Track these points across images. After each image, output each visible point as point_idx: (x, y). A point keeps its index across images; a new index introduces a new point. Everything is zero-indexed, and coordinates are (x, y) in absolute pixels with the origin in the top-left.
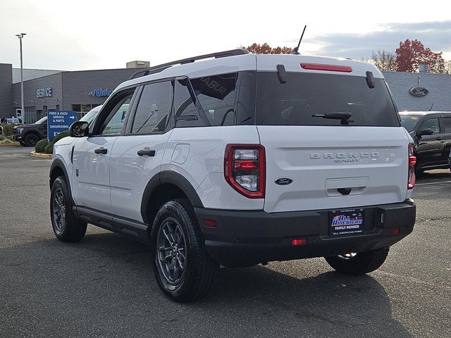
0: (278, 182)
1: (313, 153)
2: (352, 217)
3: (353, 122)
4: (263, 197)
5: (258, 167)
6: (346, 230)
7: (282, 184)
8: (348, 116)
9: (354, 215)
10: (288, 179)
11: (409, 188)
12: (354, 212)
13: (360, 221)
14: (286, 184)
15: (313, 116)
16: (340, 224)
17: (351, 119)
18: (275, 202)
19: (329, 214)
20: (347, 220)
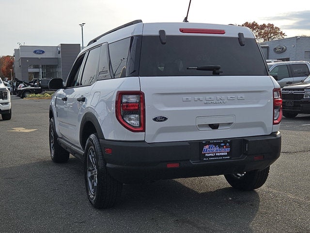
0: (155, 119)
1: (185, 97)
2: (220, 147)
3: (222, 72)
4: (144, 131)
5: (139, 109)
6: (215, 156)
7: (159, 121)
8: (218, 68)
9: (223, 144)
10: (163, 117)
11: (274, 124)
12: (222, 143)
13: (228, 150)
14: (161, 121)
15: (188, 69)
16: (210, 152)
17: (220, 70)
18: (154, 134)
19: (201, 144)
20: (215, 149)
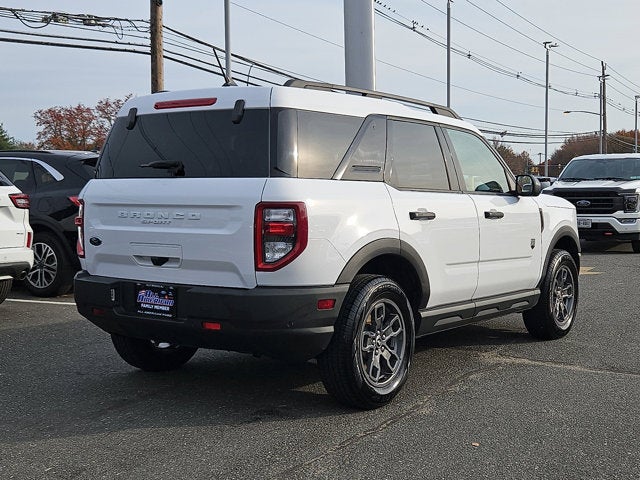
0: (91, 241)
2: (160, 296)
6: (156, 311)
9: (163, 292)
10: (97, 239)
12: (163, 289)
13: (171, 303)
15: (140, 166)
16: (148, 301)
18: (93, 264)
20: (154, 298)
